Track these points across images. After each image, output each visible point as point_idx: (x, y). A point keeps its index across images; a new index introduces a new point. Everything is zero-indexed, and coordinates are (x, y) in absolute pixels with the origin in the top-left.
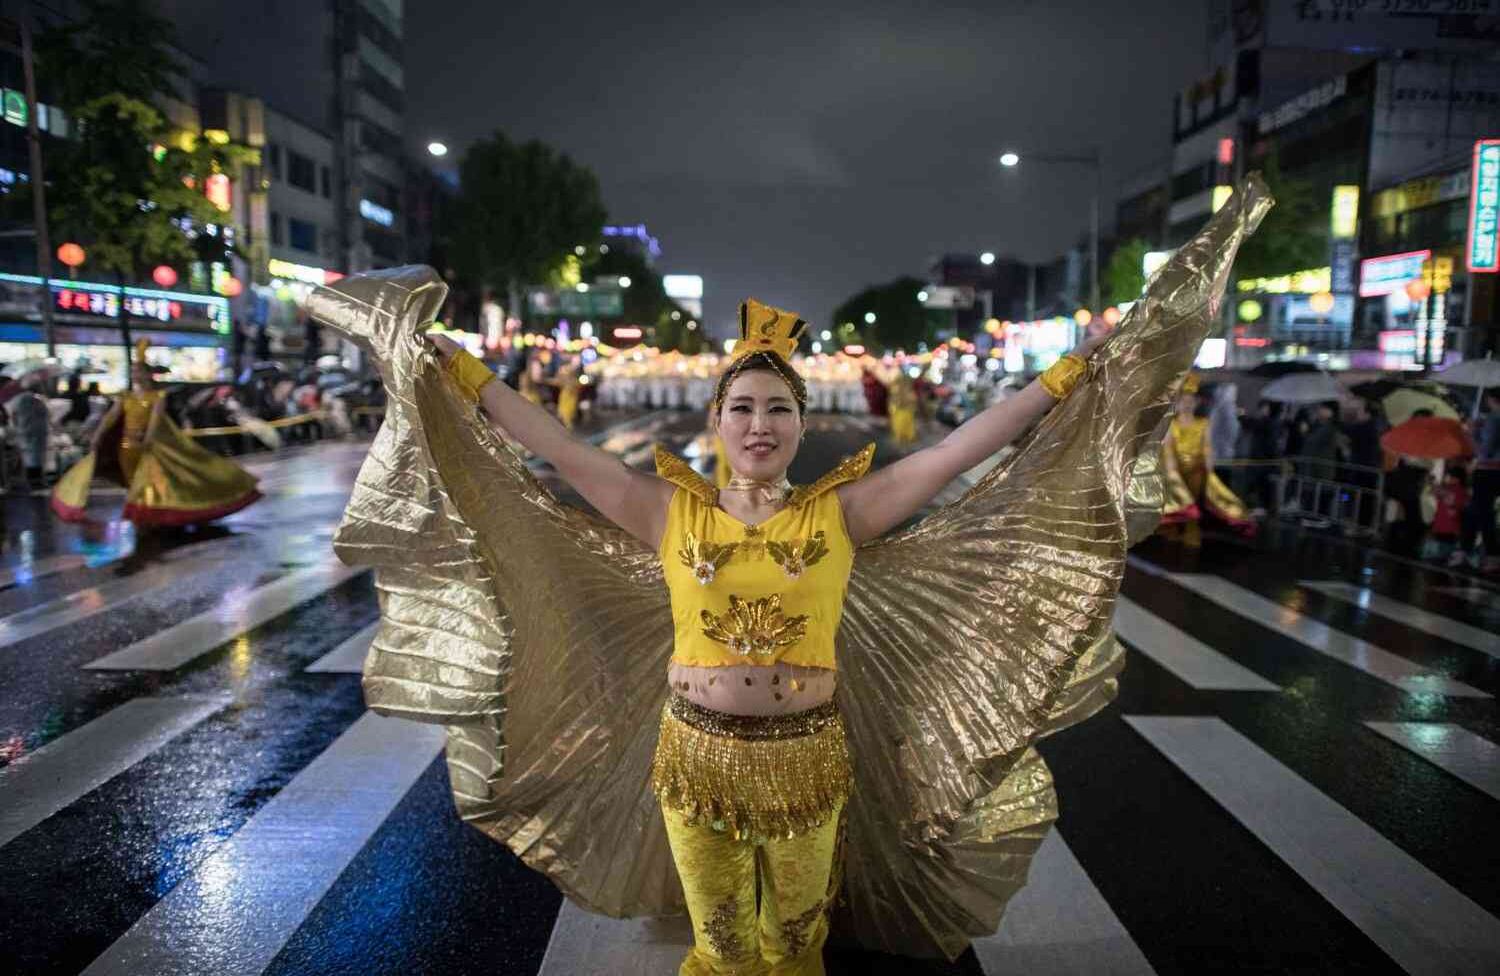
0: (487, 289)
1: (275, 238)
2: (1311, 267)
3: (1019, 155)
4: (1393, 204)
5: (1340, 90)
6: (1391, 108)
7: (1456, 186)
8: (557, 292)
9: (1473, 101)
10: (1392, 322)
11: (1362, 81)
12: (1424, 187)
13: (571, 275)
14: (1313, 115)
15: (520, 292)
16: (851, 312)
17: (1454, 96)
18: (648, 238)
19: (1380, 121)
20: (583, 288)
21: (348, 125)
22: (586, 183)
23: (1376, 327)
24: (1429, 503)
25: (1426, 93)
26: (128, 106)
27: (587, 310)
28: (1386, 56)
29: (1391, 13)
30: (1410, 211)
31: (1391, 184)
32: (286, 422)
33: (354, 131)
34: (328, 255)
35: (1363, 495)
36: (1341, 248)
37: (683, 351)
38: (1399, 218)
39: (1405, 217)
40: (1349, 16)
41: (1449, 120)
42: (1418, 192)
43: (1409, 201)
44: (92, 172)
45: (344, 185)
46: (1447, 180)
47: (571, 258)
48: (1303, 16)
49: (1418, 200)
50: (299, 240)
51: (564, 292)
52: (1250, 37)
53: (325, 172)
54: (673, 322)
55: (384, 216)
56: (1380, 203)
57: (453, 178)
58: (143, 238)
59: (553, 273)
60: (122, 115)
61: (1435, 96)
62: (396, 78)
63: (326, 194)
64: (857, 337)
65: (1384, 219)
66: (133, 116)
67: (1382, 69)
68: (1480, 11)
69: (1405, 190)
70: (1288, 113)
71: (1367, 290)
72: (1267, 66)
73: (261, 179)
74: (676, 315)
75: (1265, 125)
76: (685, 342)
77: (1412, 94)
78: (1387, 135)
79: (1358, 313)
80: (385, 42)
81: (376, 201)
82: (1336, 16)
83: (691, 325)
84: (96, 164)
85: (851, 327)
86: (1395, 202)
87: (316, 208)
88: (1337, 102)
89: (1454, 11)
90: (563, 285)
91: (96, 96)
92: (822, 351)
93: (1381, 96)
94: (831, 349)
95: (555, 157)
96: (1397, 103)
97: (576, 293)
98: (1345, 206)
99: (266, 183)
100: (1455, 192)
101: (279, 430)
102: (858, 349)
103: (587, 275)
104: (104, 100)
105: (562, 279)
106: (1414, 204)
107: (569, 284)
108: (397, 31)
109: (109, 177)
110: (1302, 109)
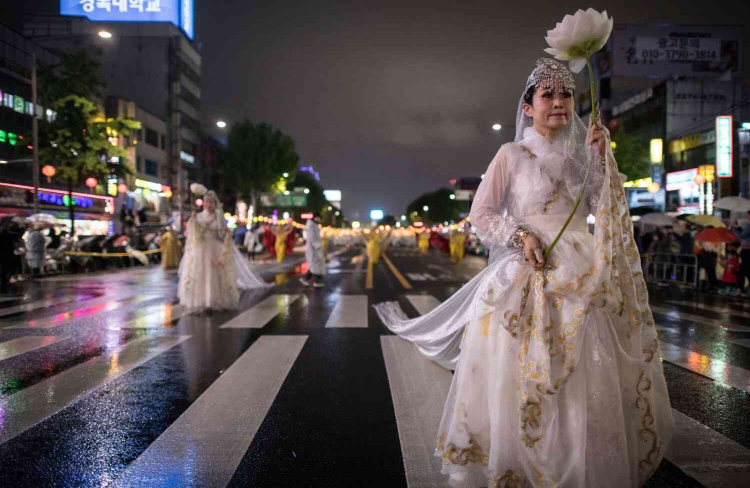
0: (239, 194)
1: (139, 168)
2: (643, 178)
3: (501, 125)
4: (679, 147)
5: (650, 95)
6: (675, 103)
7: (709, 139)
8: (274, 195)
9: (712, 99)
10: (683, 203)
11: (660, 90)
12: (693, 139)
13: (281, 187)
14: (638, 106)
15: (256, 195)
16: (416, 206)
17: (704, 97)
18: (314, 172)
19: (670, 108)
20: (287, 193)
21: (174, 115)
22: (289, 143)
23: (675, 205)
24: (720, 271)
25: (690, 96)
26: (79, 101)
27: (289, 203)
28: (671, 79)
29: (671, 61)
30: (688, 150)
31: (678, 137)
32: (150, 252)
33: (177, 118)
34: (163, 178)
35: (688, 267)
36: (656, 168)
37: (333, 226)
38: (682, 153)
39: (686, 153)
40: (651, 62)
41: (702, 107)
42: (691, 141)
43: (686, 145)
44: (59, 132)
45: (171, 143)
46: (704, 135)
47: (282, 179)
48: (629, 62)
49: (692, 144)
50: (150, 170)
51: (278, 195)
52: (606, 72)
53: (163, 137)
54: (328, 211)
55: (190, 159)
56: (673, 147)
57: (224, 141)
58: (83, 163)
59: (273, 186)
60: (77, 105)
61: (695, 97)
62: (197, 93)
63: (163, 148)
64: (419, 218)
65: (675, 154)
66: (82, 105)
67: (669, 86)
68: (711, 59)
69: (685, 141)
70: (626, 106)
71: (670, 187)
72: (614, 85)
73: (133, 140)
74: (330, 208)
75: (615, 111)
76: (334, 222)
77: (684, 96)
78: (674, 115)
79: (667, 199)
80: (193, 77)
81: (187, 152)
82: (645, 62)
83: (337, 213)
84: (61, 128)
85: (416, 213)
86: (680, 146)
87: (158, 155)
88: (649, 100)
89: (699, 59)
90: (278, 192)
91: (63, 97)
92: (401, 226)
93: (669, 97)
94: (406, 225)
95: (274, 130)
96: (678, 100)
97: (283, 195)
98: (656, 148)
99: (135, 142)
100: (709, 141)
101: (147, 255)
102: (420, 224)
103: (289, 187)
104: (68, 98)
105: (278, 189)
106: (690, 146)
107: (280, 191)
108: (198, 71)
109: (68, 134)
110: (632, 104)
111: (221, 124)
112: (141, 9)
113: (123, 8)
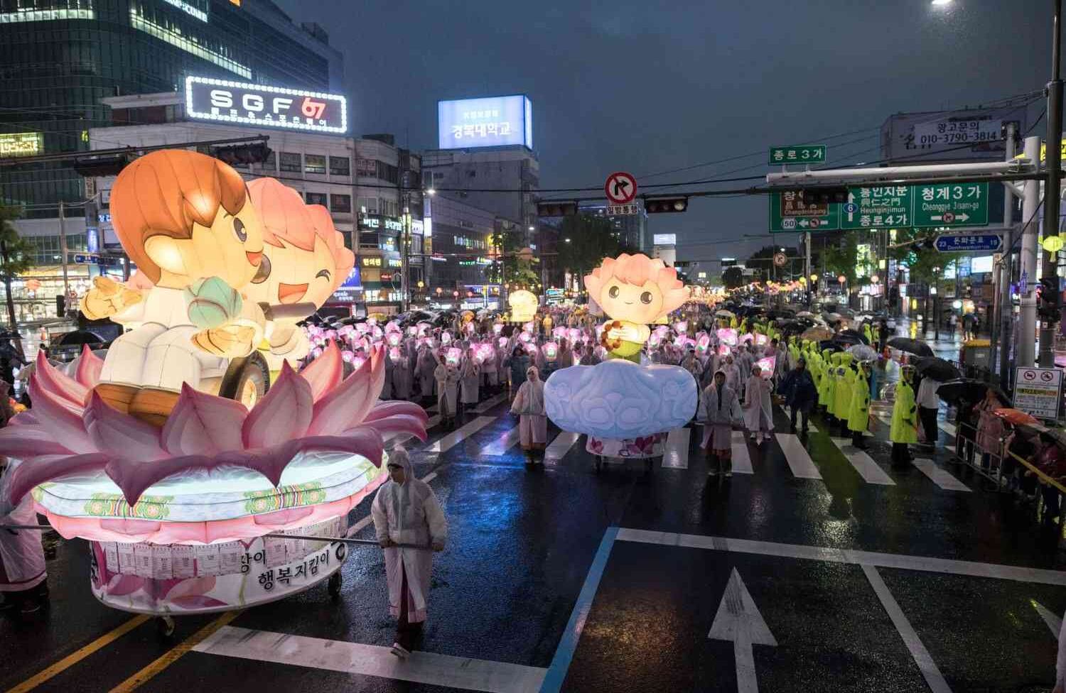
48: (907, 148)
68: (992, 139)
82: (923, 146)
89: (979, 141)
111: (568, 240)
112: (496, 133)
113: (483, 134)
